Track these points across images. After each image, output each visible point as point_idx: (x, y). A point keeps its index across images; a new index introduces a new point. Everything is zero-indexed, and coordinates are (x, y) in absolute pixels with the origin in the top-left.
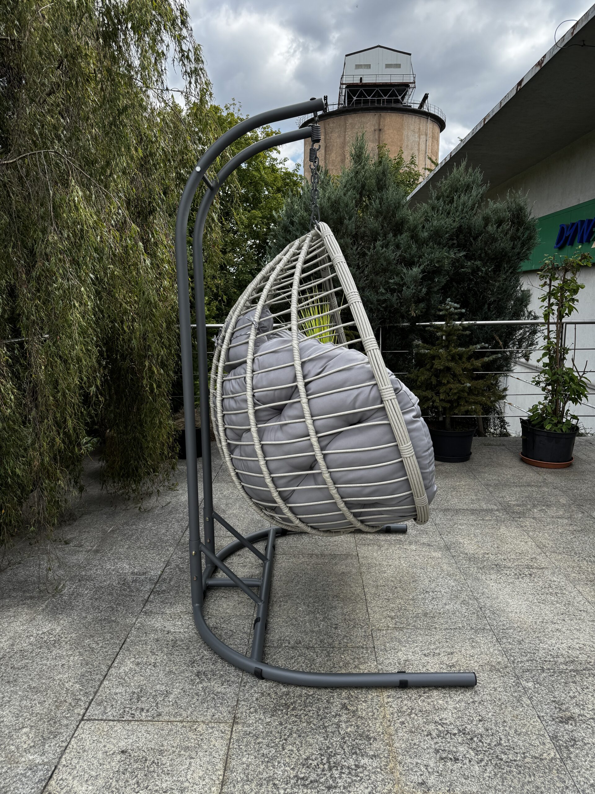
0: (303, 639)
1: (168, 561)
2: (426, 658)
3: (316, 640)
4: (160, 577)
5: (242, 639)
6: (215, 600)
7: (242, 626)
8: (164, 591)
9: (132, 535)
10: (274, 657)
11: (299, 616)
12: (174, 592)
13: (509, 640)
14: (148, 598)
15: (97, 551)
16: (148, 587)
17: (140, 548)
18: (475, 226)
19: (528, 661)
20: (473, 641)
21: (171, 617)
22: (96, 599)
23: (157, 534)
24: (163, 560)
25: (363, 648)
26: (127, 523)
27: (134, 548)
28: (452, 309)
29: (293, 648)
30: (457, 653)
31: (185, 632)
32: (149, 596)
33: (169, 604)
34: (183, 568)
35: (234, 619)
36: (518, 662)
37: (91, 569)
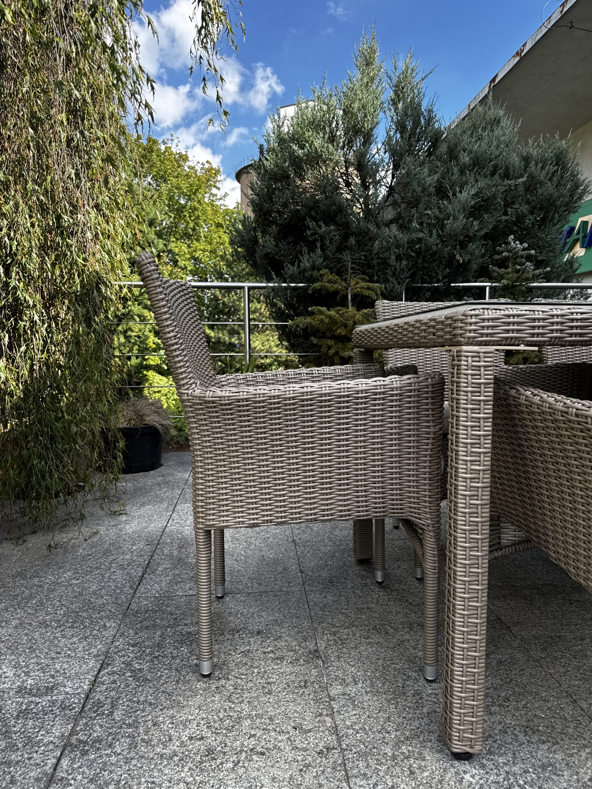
1: (107, 654)
4: (87, 697)
8: (99, 740)
12: (125, 742)
18: (513, 166)
24: (94, 651)
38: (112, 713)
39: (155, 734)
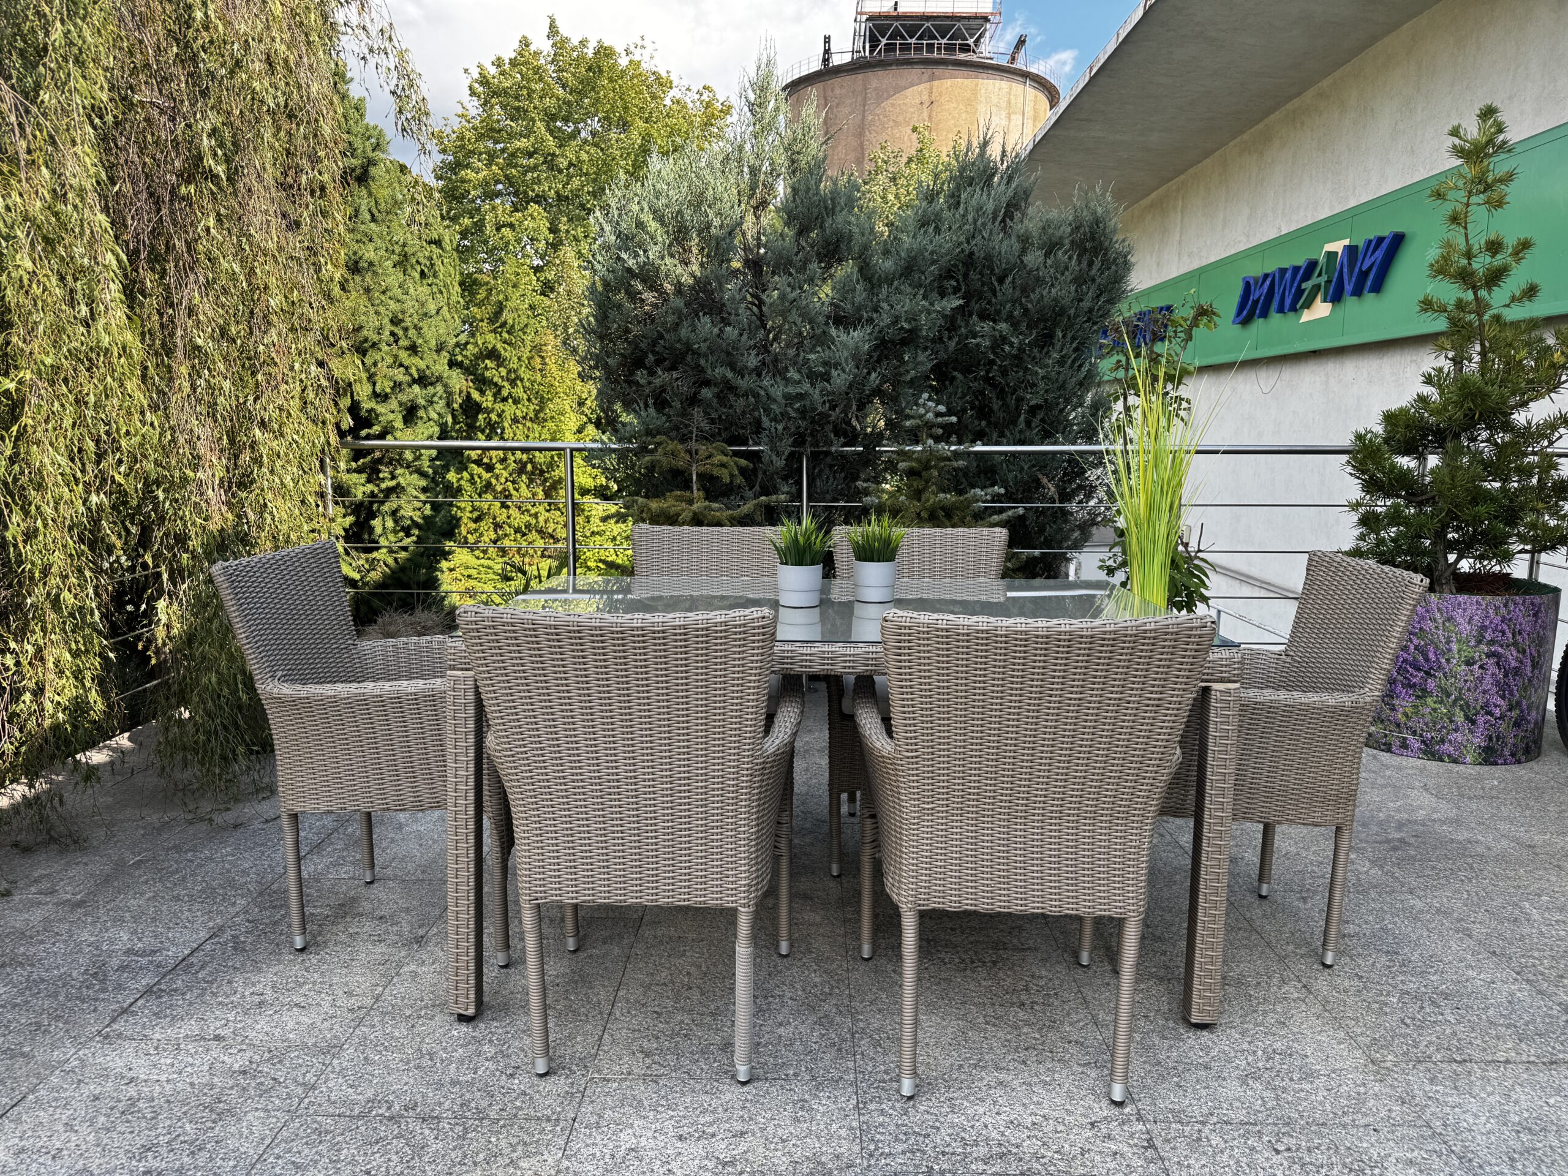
0: (424, 1096)
1: (220, 928)
2: (679, 1144)
3: (453, 1101)
4: (183, 960)
5: (289, 1097)
6: (276, 1012)
7: (304, 1070)
8: (175, 990)
9: (177, 871)
10: (340, 1138)
11: (445, 1049)
12: (196, 992)
13: (884, 1106)
14: (131, 1005)
15: (80, 904)
16: (146, 980)
17: (177, 898)
18: (1000, 253)
19: (904, 1153)
20: (802, 1108)
21: (156, 1048)
22: (14, 1006)
23: (228, 871)
24: (211, 924)
25: (549, 1120)
26: (177, 848)
27: (163, 898)
28: (930, 416)
29: (391, 1118)
30: (754, 1135)
31: (168, 1081)
32: (137, 1000)
33: (168, 1019)
34: (244, 942)
35: (296, 1053)
36: (882, 1154)
37: (42, 942)
38: (197, 972)
39: (226, 988)
